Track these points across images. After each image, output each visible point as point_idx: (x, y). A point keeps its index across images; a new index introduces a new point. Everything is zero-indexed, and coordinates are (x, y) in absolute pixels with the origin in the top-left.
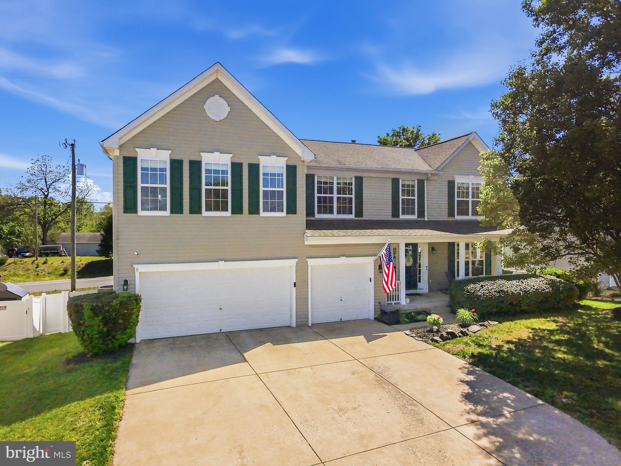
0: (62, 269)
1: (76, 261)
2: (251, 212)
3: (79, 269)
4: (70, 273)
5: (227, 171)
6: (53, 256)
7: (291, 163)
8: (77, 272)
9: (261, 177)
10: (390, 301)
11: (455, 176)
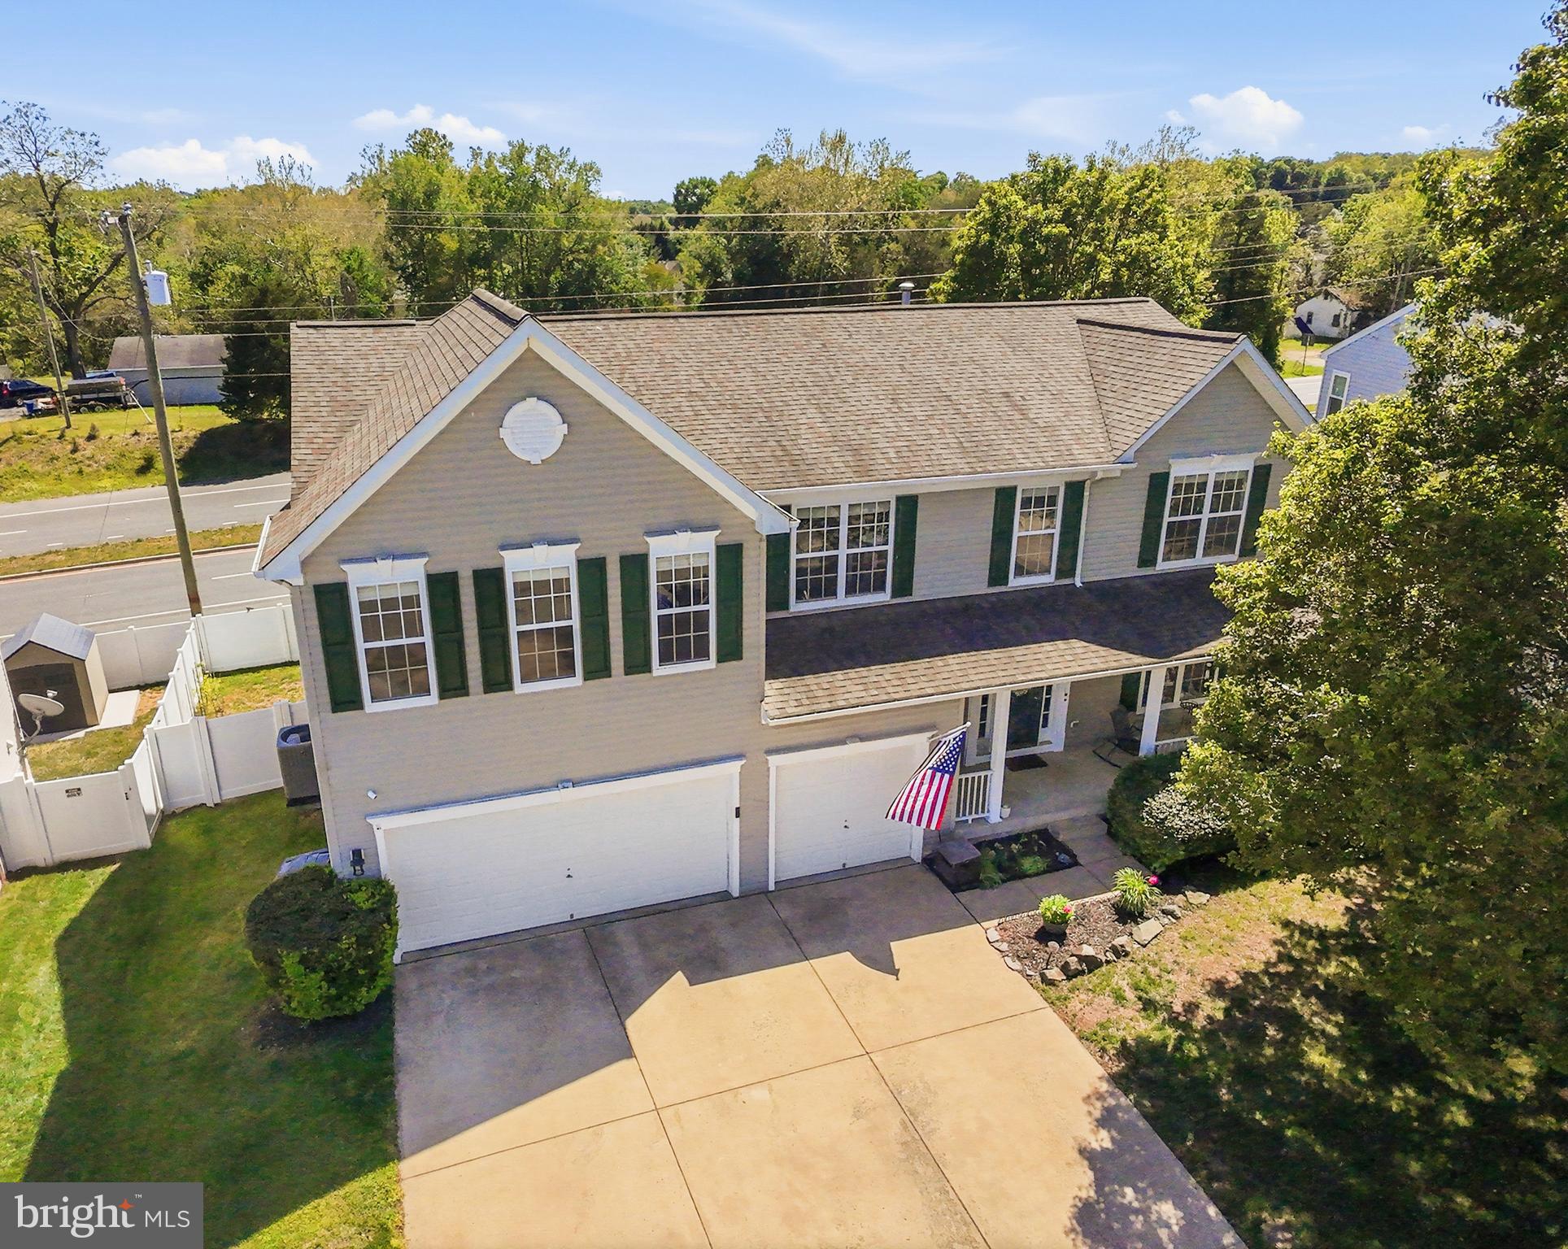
0: (137, 455)
1: (169, 430)
2: (630, 670)
3: (182, 452)
4: (160, 464)
5: (568, 580)
6: (106, 409)
7: (730, 539)
8: (178, 461)
9: (653, 584)
10: (964, 815)
11: (1171, 461)
